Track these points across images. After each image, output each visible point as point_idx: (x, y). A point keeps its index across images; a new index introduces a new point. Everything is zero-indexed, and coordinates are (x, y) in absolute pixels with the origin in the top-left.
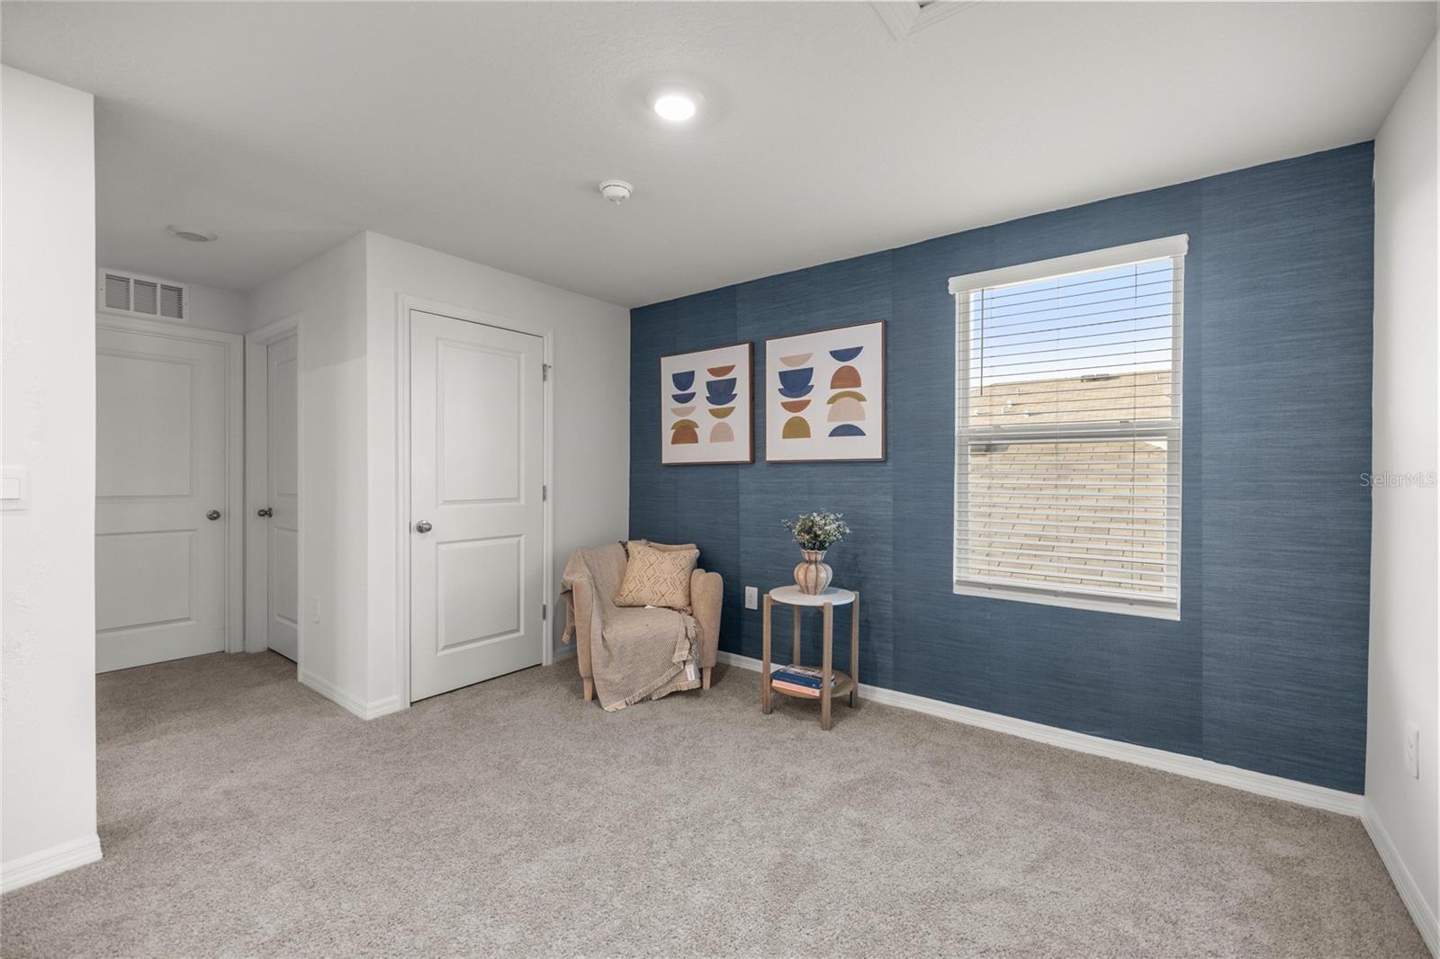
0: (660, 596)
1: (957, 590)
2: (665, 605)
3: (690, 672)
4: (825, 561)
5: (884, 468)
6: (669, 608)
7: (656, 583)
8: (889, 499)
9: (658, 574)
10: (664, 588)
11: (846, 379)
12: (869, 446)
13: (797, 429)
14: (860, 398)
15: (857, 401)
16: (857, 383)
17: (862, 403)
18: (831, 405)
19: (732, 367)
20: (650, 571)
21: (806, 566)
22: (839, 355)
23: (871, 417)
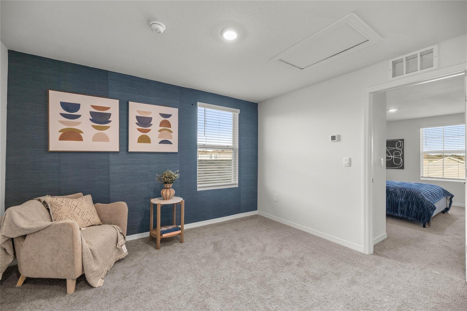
0: (87, 221)
1: (198, 190)
2: (91, 224)
3: (124, 248)
4: (172, 188)
5: (177, 155)
6: (93, 225)
7: (83, 215)
8: (179, 165)
9: (82, 210)
10: (88, 217)
11: (165, 124)
12: (174, 148)
13: (144, 139)
14: (171, 132)
15: (170, 133)
16: (170, 127)
17: (171, 133)
18: (160, 132)
19: (109, 108)
20: (77, 210)
21: (166, 190)
22: (163, 115)
23: (174, 138)
